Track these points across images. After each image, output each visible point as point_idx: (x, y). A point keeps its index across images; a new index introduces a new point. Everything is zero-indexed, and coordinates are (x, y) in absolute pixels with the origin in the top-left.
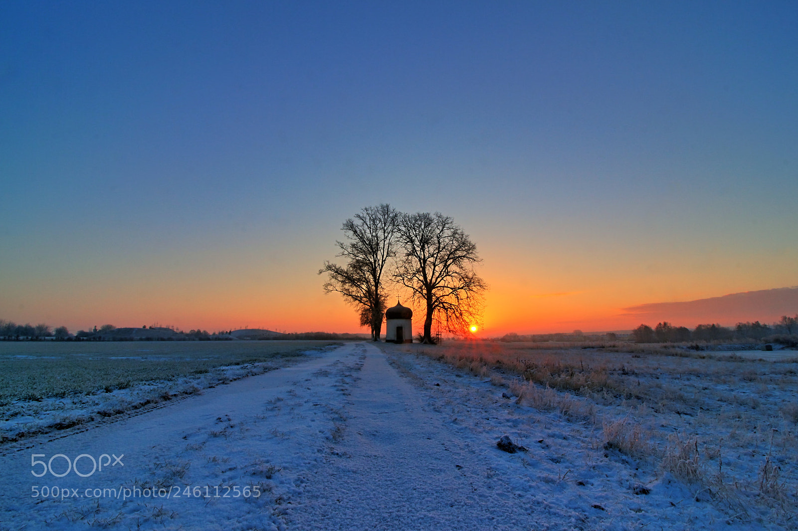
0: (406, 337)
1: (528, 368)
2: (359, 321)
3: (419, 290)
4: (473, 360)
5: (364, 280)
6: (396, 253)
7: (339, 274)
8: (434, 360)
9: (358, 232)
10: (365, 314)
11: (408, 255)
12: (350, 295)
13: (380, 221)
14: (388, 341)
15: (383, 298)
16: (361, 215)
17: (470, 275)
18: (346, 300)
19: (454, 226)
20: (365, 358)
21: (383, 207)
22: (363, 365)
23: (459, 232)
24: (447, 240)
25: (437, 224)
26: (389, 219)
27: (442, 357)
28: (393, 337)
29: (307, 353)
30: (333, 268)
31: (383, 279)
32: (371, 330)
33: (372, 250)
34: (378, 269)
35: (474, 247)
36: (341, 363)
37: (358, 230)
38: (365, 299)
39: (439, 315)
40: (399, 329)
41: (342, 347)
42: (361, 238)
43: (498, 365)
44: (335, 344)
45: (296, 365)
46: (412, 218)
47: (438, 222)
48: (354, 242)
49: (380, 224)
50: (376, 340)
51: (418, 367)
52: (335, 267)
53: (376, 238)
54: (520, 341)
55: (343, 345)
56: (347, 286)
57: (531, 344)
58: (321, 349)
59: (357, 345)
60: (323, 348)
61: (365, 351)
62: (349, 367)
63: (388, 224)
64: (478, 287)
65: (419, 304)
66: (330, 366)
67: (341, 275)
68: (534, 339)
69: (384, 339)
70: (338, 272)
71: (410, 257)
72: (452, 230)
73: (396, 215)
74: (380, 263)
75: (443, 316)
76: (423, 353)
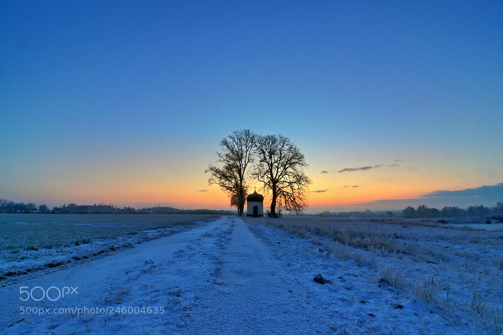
0: (259, 213)
1: (335, 233)
2: (230, 203)
3: (268, 183)
4: (301, 228)
5: (233, 177)
6: (254, 160)
7: (218, 173)
8: (277, 227)
9: (230, 147)
10: (234, 198)
11: (261, 161)
12: (224, 186)
13: (244, 140)
14: (248, 215)
15: (245, 188)
16: (232, 136)
17: (300, 174)
18: (222, 189)
19: (291, 143)
20: (233, 226)
21: (245, 131)
22: (233, 230)
23: (293, 147)
24: (286, 152)
25: (280, 142)
26: (250, 138)
27: (282, 226)
28: (251, 213)
29: (198, 222)
30: (214, 169)
31: (245, 176)
32: (237, 208)
33: (239, 158)
34: (242, 170)
35: (303, 157)
36: (219, 229)
37: (230, 145)
38: (234, 189)
39: (281, 200)
40: (255, 209)
41: (219, 219)
42: (232, 150)
43: (317, 231)
44: (215, 217)
45: (191, 230)
46: (264, 138)
47: (280, 141)
48: (227, 153)
49: (244, 142)
50: (240, 215)
51: (267, 232)
52: (215, 168)
53: (241, 151)
54: (331, 216)
55: (220, 218)
56: (223, 181)
57: (338, 218)
58: (206, 220)
59: (229, 218)
60: (208, 220)
61: (234, 222)
62: (224, 232)
63: (249, 142)
64: (305, 182)
65: (268, 193)
66: (212, 231)
67: (219, 173)
68: (340, 215)
69: (245, 214)
70: (217, 171)
71: (262, 163)
72: (289, 146)
73: (254, 137)
74: (244, 166)
75: (283, 200)
76: (270, 223)
